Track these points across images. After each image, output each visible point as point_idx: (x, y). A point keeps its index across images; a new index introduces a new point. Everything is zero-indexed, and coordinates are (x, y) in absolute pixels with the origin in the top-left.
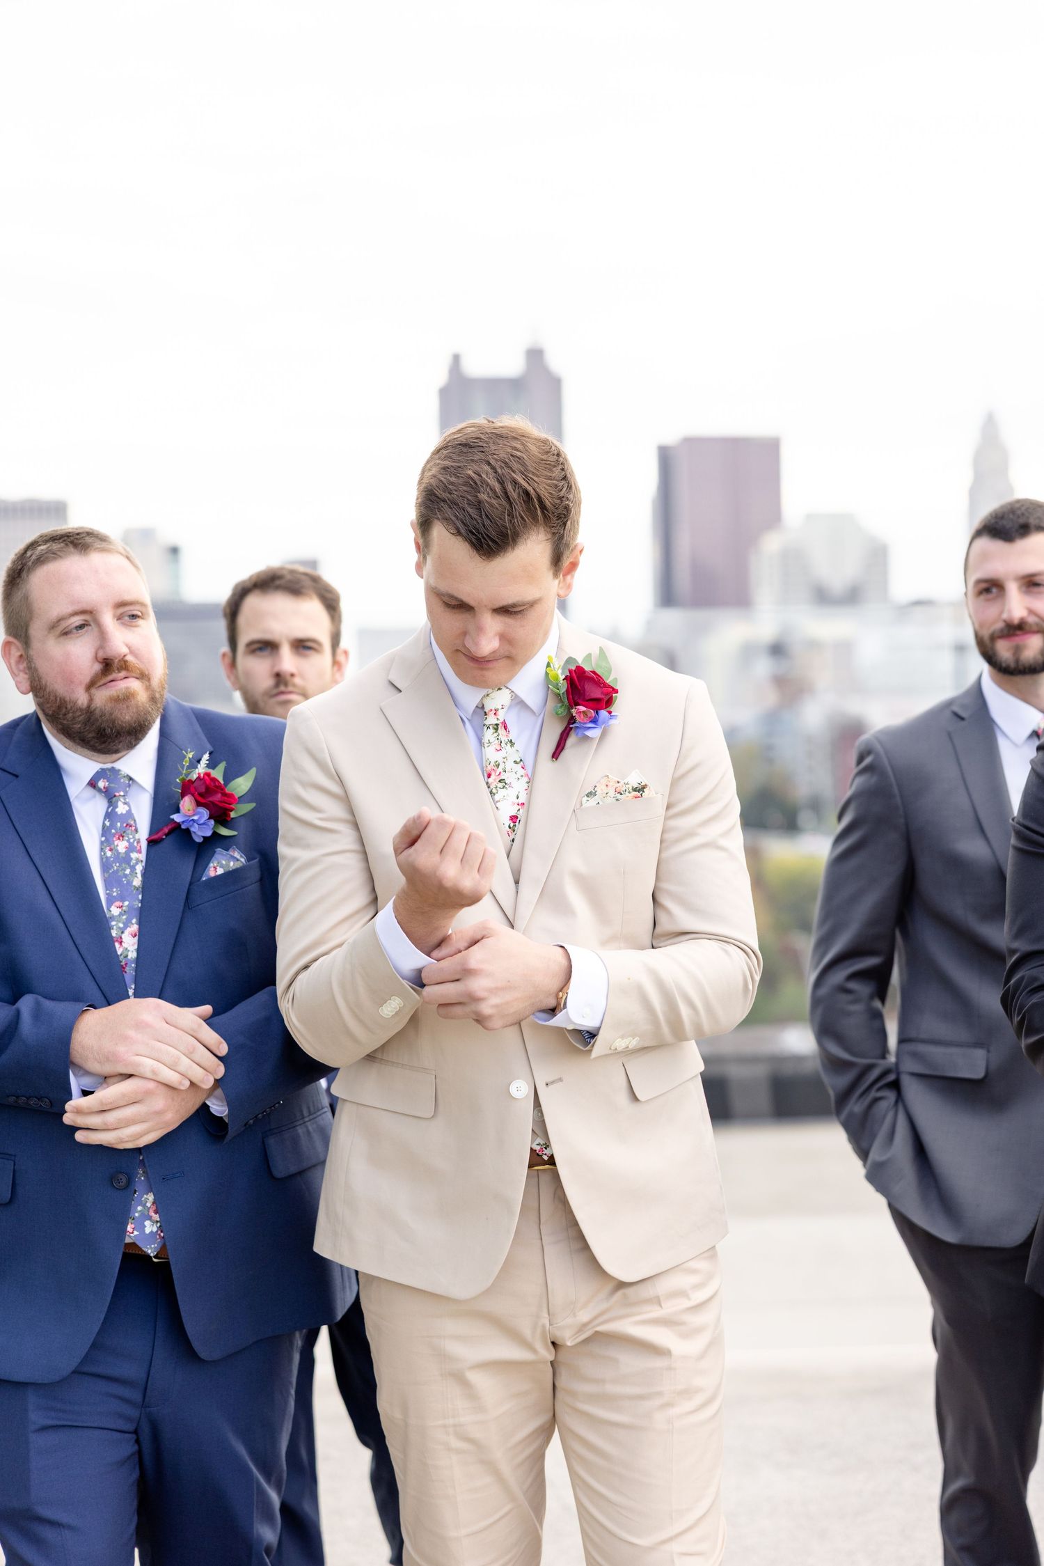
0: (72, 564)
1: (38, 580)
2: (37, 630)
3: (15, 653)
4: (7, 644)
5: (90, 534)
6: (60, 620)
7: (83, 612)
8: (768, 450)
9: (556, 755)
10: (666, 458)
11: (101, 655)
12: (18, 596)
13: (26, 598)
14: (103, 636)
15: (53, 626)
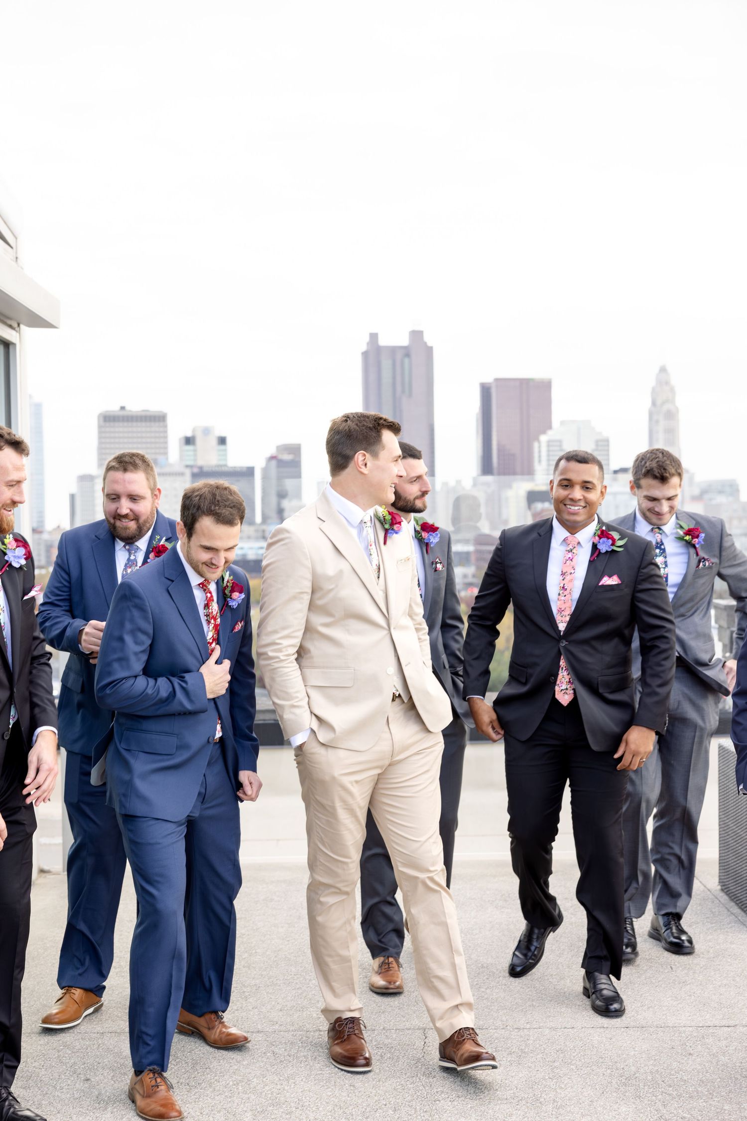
8: (545, 386)
9: (385, 543)
10: (486, 392)
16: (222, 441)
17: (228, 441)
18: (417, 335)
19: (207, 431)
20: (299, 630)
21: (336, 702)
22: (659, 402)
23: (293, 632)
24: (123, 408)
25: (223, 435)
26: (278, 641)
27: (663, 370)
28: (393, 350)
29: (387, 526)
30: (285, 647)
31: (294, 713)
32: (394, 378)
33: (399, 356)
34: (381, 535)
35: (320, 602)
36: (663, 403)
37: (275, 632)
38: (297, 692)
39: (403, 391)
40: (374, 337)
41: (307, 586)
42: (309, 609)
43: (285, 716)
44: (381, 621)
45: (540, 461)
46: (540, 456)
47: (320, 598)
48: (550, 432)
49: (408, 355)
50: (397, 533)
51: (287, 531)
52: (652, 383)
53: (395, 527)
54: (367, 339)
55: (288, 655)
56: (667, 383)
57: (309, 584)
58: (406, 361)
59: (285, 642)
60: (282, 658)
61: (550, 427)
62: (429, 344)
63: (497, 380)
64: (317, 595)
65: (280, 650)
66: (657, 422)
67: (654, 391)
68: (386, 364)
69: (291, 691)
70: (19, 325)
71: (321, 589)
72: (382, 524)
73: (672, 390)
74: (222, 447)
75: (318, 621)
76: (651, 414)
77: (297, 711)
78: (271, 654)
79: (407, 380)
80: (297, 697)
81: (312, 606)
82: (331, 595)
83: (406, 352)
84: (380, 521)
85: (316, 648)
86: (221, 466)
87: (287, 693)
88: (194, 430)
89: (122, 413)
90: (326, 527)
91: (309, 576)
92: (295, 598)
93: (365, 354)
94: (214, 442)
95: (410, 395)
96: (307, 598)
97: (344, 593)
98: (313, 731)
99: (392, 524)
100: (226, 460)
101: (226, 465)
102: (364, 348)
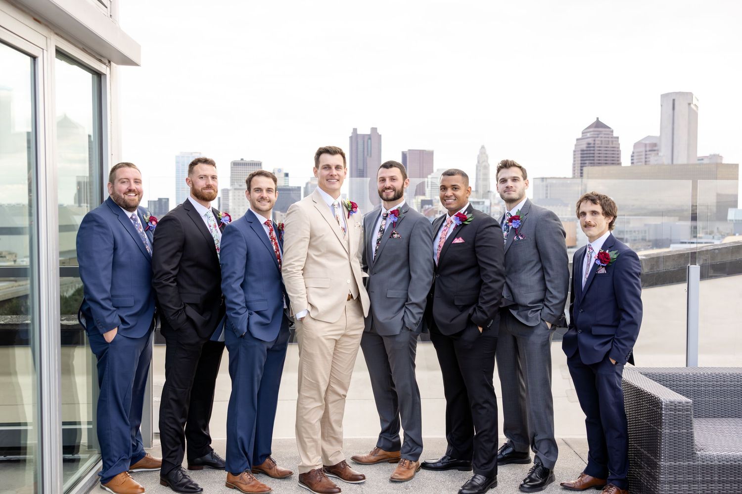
0: (127, 169)
1: (118, 171)
2: (116, 181)
3: (110, 186)
4: (109, 184)
5: (132, 164)
6: (121, 179)
7: (127, 179)
8: (431, 154)
9: (348, 218)
10: (404, 155)
11: (129, 188)
12: (113, 174)
13: (115, 174)
14: (130, 185)
15: (119, 180)
16: (287, 175)
17: (289, 175)
18: (374, 130)
19: (280, 171)
20: (304, 258)
21: (321, 296)
22: (481, 162)
23: (301, 258)
24: (242, 159)
25: (287, 172)
26: (293, 263)
27: (483, 147)
28: (364, 136)
29: (350, 209)
30: (296, 266)
31: (299, 301)
32: (364, 148)
33: (366, 139)
34: (347, 213)
35: (314, 244)
36: (483, 162)
37: (292, 258)
38: (301, 290)
39: (368, 155)
40: (355, 130)
41: (308, 234)
42: (309, 247)
43: (294, 302)
44: (346, 255)
45: (428, 187)
46: (428, 185)
47: (315, 241)
48: (432, 174)
49: (370, 139)
50: (354, 212)
51: (297, 206)
52: (478, 153)
53: (354, 210)
54: (352, 131)
55: (298, 270)
56: (485, 153)
57: (309, 234)
58: (369, 141)
59: (297, 264)
60: (295, 271)
61: (433, 172)
62: (380, 134)
63: (409, 150)
64: (313, 240)
65: (294, 268)
66: (480, 170)
67: (478, 157)
68: (360, 142)
69: (298, 289)
70: (109, 62)
71: (315, 236)
72: (347, 208)
73: (487, 157)
74: (287, 178)
75: (313, 253)
76: (477, 167)
77: (300, 300)
78: (289, 269)
79: (369, 149)
80: (301, 293)
81: (310, 246)
82: (320, 239)
83: (369, 137)
84: (346, 206)
85: (312, 267)
86: (286, 186)
87: (296, 290)
88: (274, 170)
89: (241, 162)
90: (318, 205)
91: (309, 230)
92: (301, 240)
93: (351, 138)
94: (283, 175)
95: (371, 156)
96: (308, 241)
97: (326, 239)
98: (309, 312)
99: (352, 208)
100: (288, 184)
101: (288, 186)
102: (351, 135)
